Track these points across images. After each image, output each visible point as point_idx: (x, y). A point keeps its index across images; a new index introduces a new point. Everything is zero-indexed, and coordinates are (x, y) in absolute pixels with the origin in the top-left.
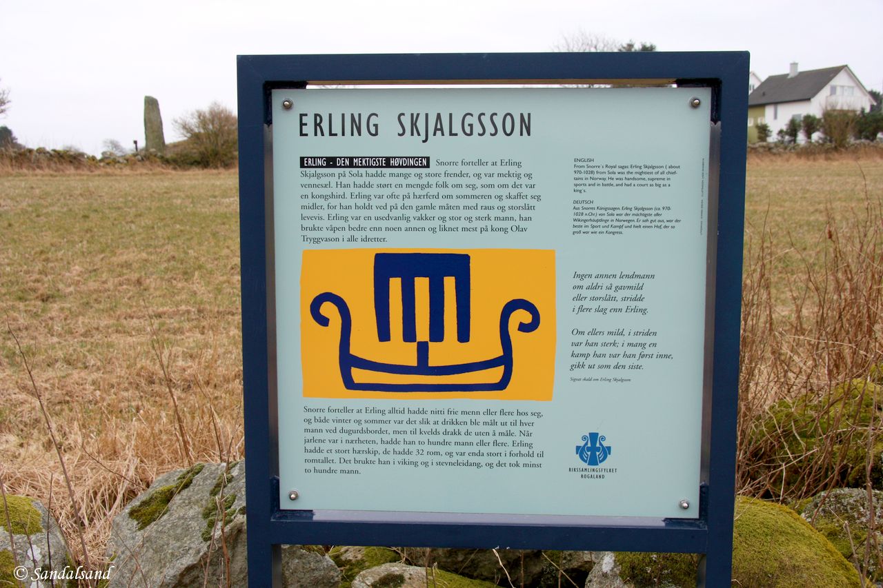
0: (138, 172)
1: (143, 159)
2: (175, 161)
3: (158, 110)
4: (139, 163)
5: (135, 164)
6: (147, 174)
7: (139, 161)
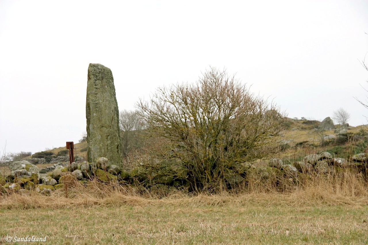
0: (80, 200)
1: (84, 176)
2: (142, 179)
3: (113, 88)
4: (79, 183)
5: (72, 184)
6: (96, 203)
7: (79, 179)
